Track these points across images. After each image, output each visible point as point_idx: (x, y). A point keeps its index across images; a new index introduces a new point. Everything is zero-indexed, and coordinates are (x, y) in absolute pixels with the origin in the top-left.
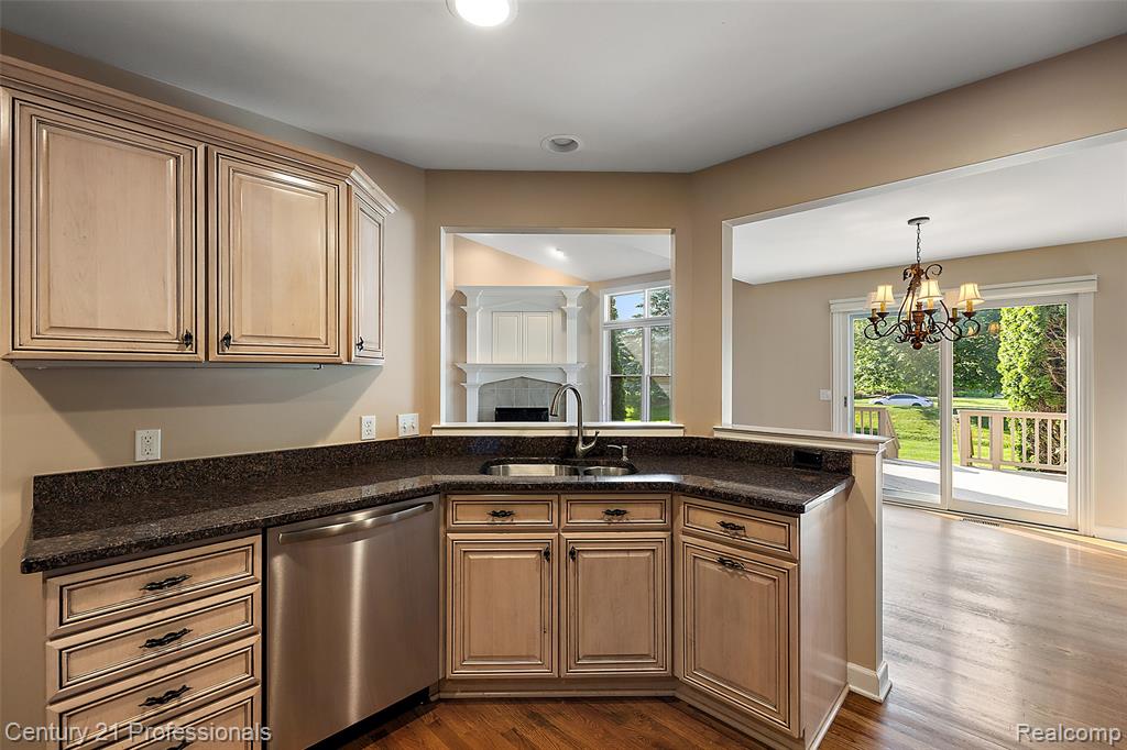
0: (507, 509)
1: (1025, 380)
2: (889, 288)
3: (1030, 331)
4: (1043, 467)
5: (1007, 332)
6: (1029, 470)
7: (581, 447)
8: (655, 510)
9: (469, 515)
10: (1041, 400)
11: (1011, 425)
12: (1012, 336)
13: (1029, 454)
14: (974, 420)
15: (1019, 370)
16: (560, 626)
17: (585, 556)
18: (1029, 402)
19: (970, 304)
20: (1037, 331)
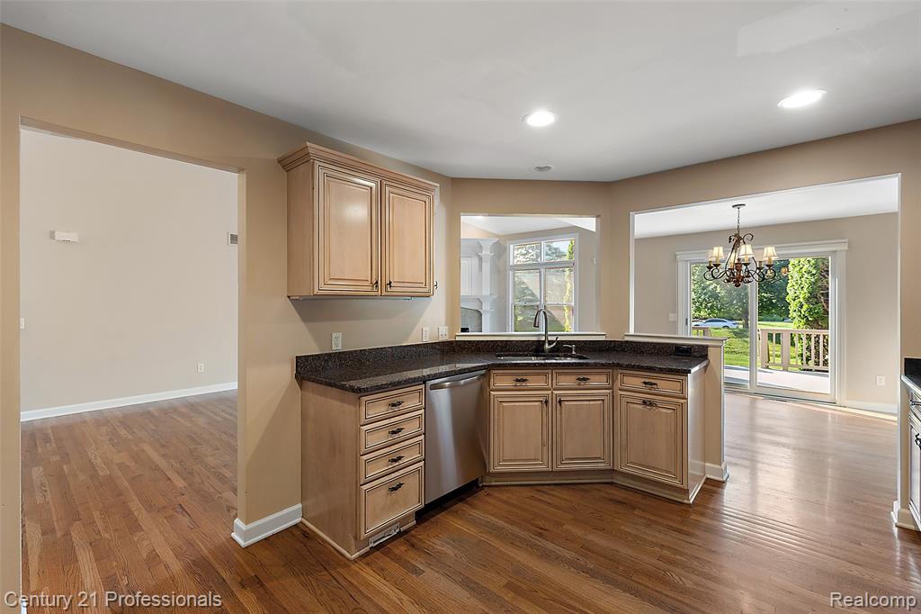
0: (525, 378)
1: (805, 307)
2: (721, 248)
3: (809, 272)
4: (817, 368)
5: (793, 273)
6: (808, 370)
7: (547, 346)
8: (604, 378)
9: (502, 381)
10: (816, 321)
11: (796, 339)
12: (796, 276)
13: (808, 360)
14: (770, 336)
15: (802, 300)
16: (552, 442)
17: (567, 403)
18: (808, 323)
19: (770, 259)
20: (814, 272)
